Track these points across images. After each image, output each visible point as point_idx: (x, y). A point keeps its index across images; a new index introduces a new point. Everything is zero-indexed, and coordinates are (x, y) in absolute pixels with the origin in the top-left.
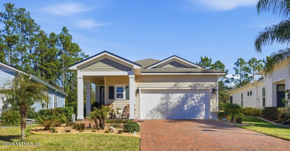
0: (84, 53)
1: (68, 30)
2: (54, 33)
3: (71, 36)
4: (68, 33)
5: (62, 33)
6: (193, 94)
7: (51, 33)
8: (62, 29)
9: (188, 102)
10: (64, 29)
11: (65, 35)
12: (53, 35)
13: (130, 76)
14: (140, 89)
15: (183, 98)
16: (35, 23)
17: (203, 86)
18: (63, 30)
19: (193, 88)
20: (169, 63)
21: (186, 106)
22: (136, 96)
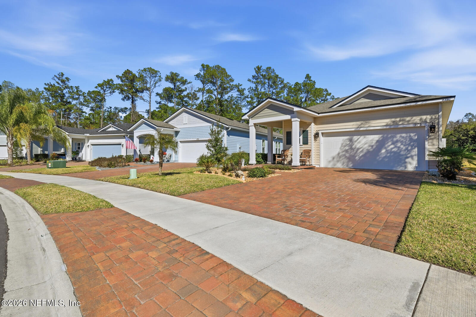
0: (333, 96)
1: (311, 77)
2: (297, 83)
3: (314, 81)
4: (311, 79)
5: (305, 81)
6: (395, 134)
7: (295, 82)
8: (305, 76)
9: (386, 146)
10: (308, 77)
11: (308, 82)
12: (297, 85)
13: (293, 120)
14: (320, 133)
15: (378, 141)
16: (280, 78)
17: (410, 123)
18: (306, 78)
19: (392, 127)
20: (363, 97)
21: (383, 151)
22: (315, 140)
